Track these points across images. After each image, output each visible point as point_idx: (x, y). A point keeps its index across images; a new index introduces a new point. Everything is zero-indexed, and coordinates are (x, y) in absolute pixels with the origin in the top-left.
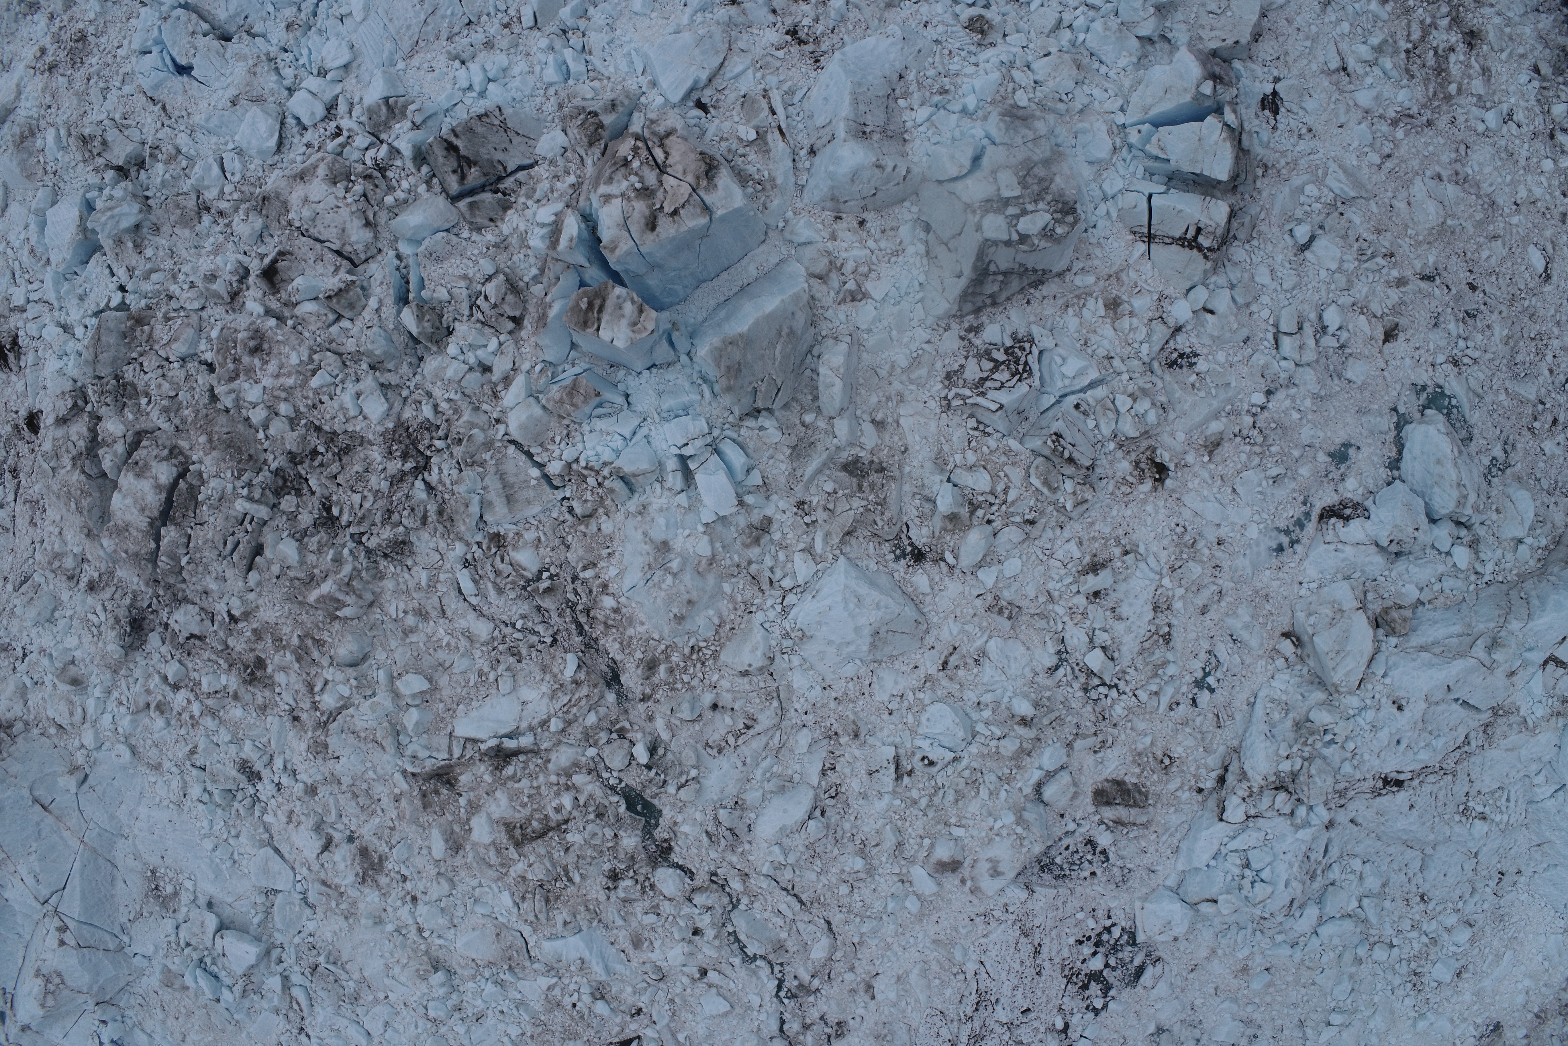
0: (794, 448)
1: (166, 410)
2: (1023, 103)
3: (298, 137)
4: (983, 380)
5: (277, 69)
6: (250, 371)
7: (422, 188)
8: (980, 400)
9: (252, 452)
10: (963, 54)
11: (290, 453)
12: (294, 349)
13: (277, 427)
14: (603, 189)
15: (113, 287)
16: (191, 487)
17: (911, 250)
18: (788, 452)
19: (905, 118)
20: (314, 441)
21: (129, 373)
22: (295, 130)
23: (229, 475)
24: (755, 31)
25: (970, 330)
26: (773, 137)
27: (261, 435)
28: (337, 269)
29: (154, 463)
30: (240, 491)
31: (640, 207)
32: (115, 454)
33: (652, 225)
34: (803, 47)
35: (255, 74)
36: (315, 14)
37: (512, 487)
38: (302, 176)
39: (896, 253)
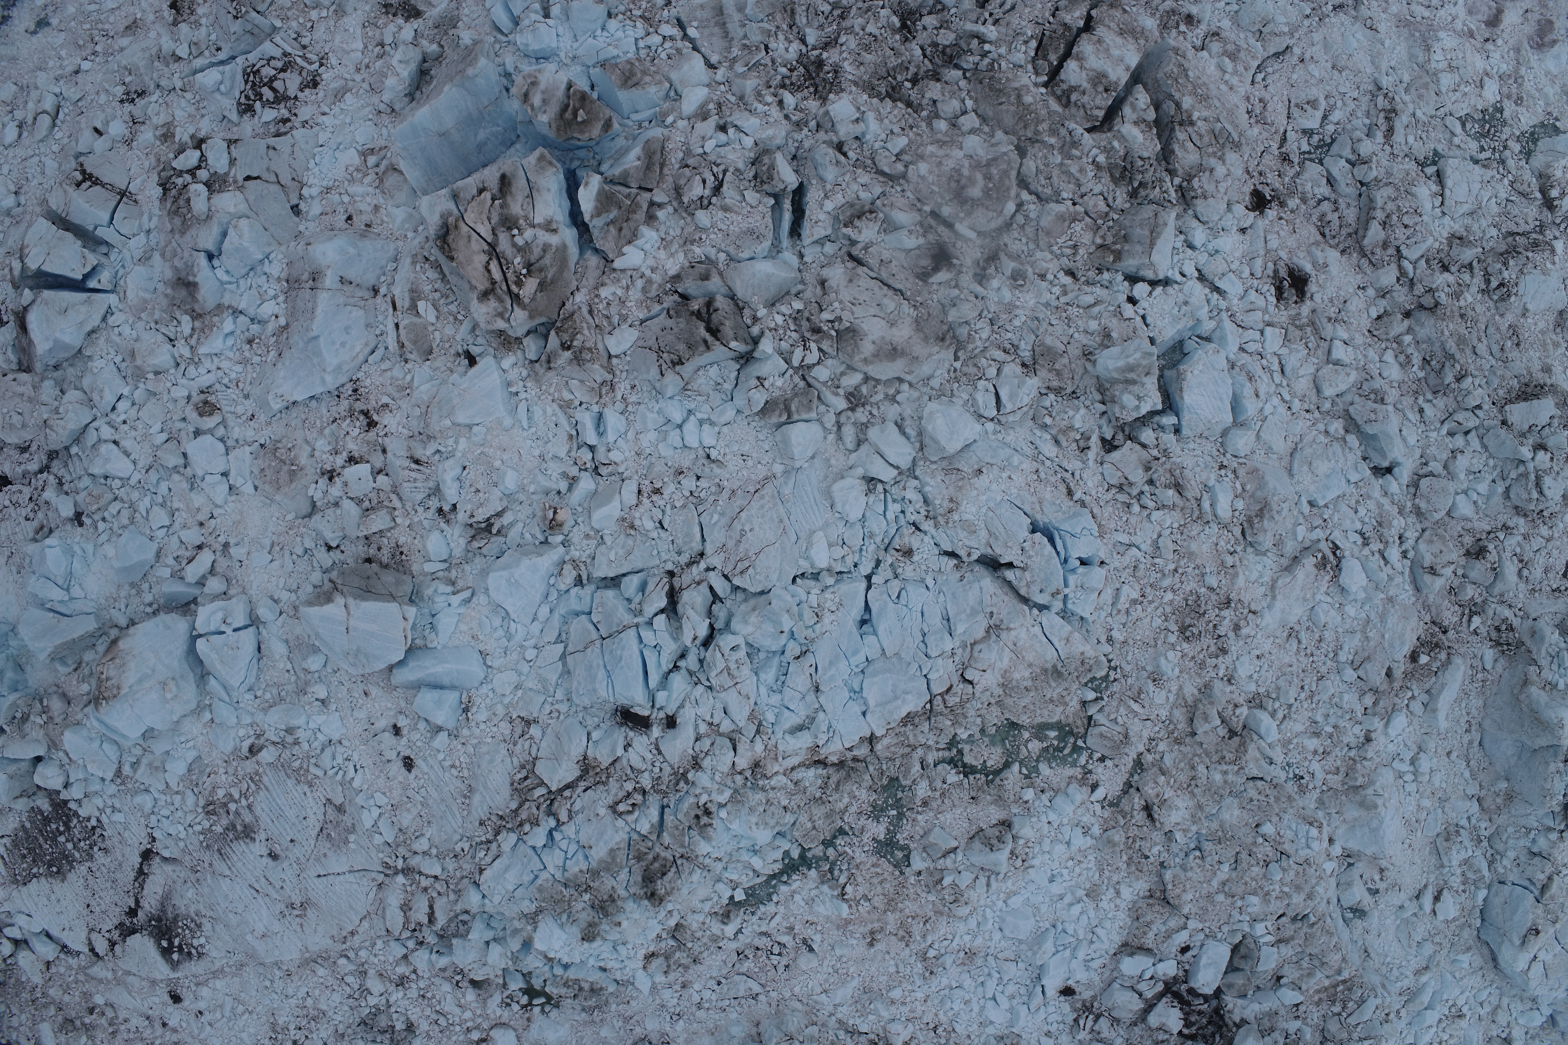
0: (455, 27)
1: (1075, 144)
2: (186, 319)
3: (905, 415)
4: (283, 70)
5: (926, 501)
6: (977, 165)
7: (762, 312)
8: (289, 50)
9: (979, 87)
10: (226, 381)
11: (938, 80)
12: (923, 178)
13: (950, 106)
14: (554, 240)
15: (1143, 304)
16: (1045, 58)
17: (314, 191)
18: (460, 24)
19: (283, 306)
20: (914, 95)
21: (1121, 198)
22: (908, 422)
23: (1003, 64)
24: (405, 431)
25: (285, 121)
26: (403, 302)
27: (969, 103)
28: (866, 248)
29: (1085, 85)
30: (993, 48)
31: (516, 208)
32: (1134, 108)
33: (505, 181)
34: (364, 408)
35: (951, 500)
36: (878, 563)
37: (717, 24)
38: (894, 352)
39: (328, 190)
